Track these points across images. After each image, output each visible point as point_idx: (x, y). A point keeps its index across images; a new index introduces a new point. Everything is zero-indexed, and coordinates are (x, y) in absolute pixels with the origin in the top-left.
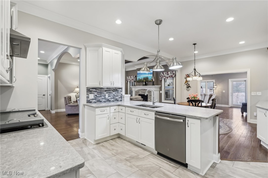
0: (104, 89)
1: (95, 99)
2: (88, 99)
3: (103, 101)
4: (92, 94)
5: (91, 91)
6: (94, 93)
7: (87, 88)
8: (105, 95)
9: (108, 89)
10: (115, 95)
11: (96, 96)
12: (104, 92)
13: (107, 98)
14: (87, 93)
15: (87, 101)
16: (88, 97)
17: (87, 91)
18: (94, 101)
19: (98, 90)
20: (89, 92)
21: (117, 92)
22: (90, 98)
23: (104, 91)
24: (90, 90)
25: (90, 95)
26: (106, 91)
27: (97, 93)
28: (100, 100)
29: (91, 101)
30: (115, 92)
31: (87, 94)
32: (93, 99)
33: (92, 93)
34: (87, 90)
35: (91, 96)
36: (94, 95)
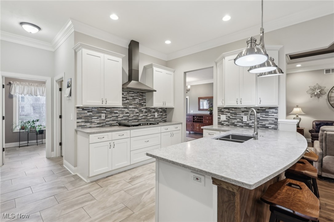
0: (240, 109)
1: (228, 121)
2: (219, 120)
3: (238, 124)
4: (224, 115)
5: (223, 112)
6: (227, 113)
7: (218, 108)
8: (242, 118)
9: (247, 109)
10: (261, 118)
11: (229, 117)
12: (240, 114)
13: (246, 122)
14: (218, 113)
15: (218, 122)
16: (219, 118)
17: (218, 112)
18: (227, 123)
19: (232, 111)
20: (221, 112)
21: (264, 113)
22: (221, 119)
23: (241, 112)
24: (221, 110)
25: (221, 115)
26: (243, 112)
27: (230, 113)
28: (234, 123)
29: (222, 122)
30: (261, 114)
31: (218, 115)
32: (224, 121)
33: (224, 113)
34: (218, 110)
35: (223, 118)
36: (226, 116)
